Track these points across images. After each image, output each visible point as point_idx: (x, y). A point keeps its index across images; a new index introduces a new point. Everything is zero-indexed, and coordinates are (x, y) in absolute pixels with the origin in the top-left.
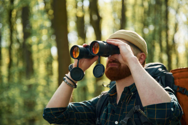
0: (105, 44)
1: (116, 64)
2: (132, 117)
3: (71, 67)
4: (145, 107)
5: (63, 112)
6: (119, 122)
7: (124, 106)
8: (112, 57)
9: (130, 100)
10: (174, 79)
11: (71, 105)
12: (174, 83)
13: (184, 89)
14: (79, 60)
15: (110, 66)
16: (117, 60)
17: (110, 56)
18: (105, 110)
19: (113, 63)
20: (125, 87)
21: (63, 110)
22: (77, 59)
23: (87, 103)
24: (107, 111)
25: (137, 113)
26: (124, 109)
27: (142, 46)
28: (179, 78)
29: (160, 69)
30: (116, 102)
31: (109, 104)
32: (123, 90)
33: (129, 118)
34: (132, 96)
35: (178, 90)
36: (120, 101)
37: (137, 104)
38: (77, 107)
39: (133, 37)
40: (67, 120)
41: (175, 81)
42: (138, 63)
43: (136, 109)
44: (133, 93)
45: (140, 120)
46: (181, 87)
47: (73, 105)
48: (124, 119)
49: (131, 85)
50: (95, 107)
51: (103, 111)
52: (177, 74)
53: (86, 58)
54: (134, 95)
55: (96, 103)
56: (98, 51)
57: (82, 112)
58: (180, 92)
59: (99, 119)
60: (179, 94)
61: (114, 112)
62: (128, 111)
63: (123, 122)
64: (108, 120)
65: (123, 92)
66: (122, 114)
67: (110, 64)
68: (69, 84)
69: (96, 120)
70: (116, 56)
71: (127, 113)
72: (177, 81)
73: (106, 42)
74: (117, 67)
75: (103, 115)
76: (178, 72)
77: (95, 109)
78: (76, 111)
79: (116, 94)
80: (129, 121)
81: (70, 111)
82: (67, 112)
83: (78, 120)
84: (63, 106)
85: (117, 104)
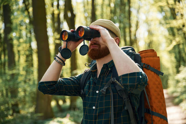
0: (89, 29)
1: (97, 46)
2: (110, 86)
3: (60, 49)
4: (121, 76)
5: (54, 85)
6: (99, 91)
7: (103, 79)
8: (94, 40)
9: (108, 74)
10: (141, 58)
11: (61, 80)
12: (141, 61)
13: (149, 65)
14: (67, 42)
15: (92, 48)
16: (97, 43)
17: (92, 39)
18: (88, 82)
19: (94, 46)
20: (104, 64)
21: (54, 83)
22: (66, 41)
23: (73, 78)
24: (90, 84)
25: (114, 83)
26: (103, 81)
27: (117, 32)
28: (145, 57)
29: (131, 51)
30: (97, 76)
31: (91, 78)
32: (102, 67)
33: (107, 87)
34: (109, 71)
35: (144, 66)
36: (100, 75)
37: (113, 77)
38: (66, 82)
39: (110, 25)
40: (58, 91)
41: (142, 59)
42: (115, 43)
43: (113, 80)
44: (110, 69)
45: (116, 89)
46: (146, 64)
47: (62, 80)
48: (104, 88)
49: (108, 62)
50: (80, 81)
51: (86, 84)
52: (144, 54)
53: (72, 41)
54: (111, 70)
55: (81, 78)
56: (83, 34)
57: (70, 85)
58: (146, 68)
59: (83, 90)
60: (145, 69)
61: (95, 84)
62: (106, 82)
63: (103, 91)
64: (91, 90)
65: (103, 68)
66: (102, 85)
67: (92, 46)
68: (59, 63)
69: (81, 91)
70: (97, 39)
71: (106, 84)
72: (143, 59)
73: (89, 28)
74: (97, 48)
75: (86, 87)
76: (144, 53)
77: (80, 83)
78: (65, 84)
79: (97, 71)
80: (107, 90)
81: (60, 84)
82: (57, 85)
83: (66, 91)
84: (54, 80)
85: (97, 78)
